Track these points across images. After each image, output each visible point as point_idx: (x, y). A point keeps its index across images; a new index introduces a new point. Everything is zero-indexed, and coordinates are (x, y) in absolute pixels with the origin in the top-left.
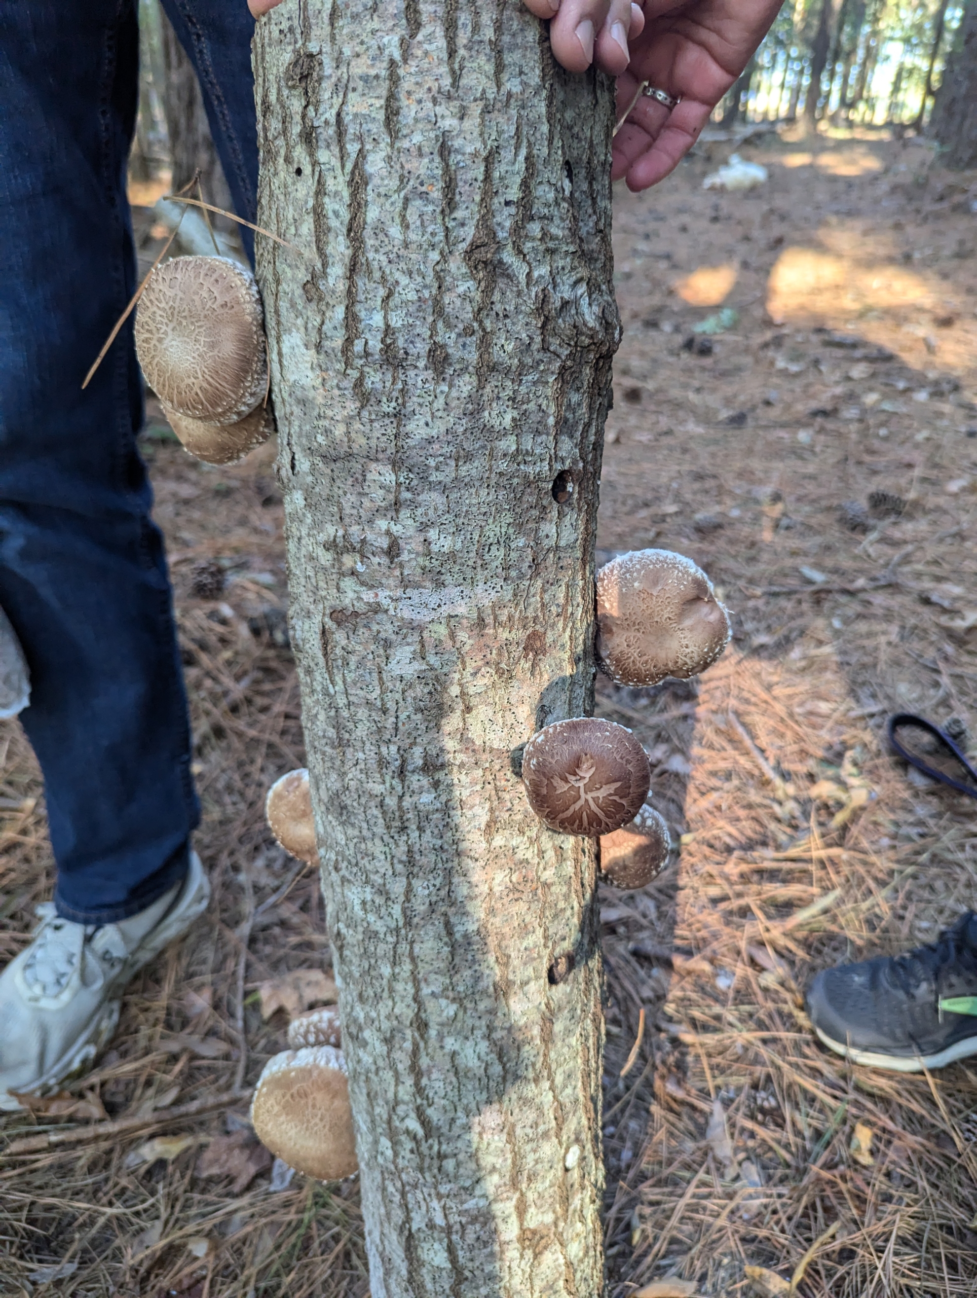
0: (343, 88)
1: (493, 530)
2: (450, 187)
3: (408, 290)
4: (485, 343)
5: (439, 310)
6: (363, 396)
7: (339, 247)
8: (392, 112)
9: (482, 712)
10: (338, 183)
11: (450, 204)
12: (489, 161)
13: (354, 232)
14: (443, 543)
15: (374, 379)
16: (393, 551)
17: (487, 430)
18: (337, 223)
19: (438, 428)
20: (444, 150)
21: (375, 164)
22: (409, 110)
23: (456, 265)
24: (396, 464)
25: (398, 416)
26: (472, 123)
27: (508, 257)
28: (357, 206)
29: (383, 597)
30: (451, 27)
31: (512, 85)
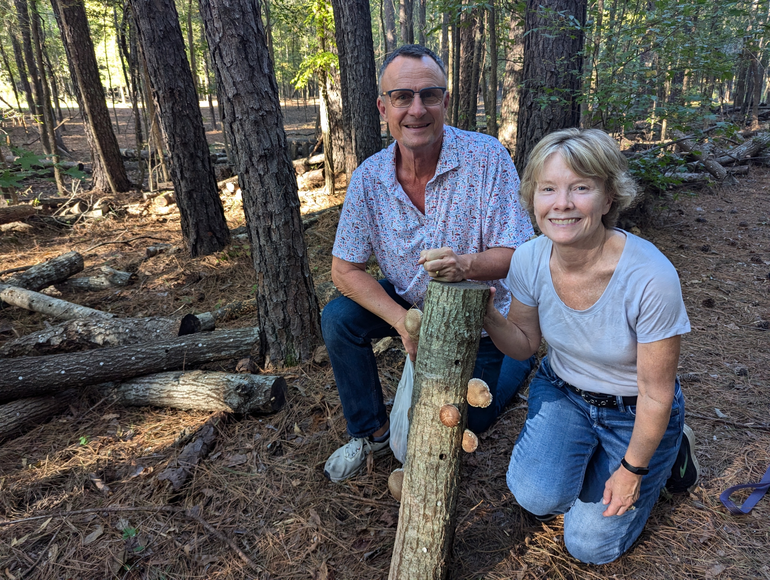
0: (433, 297)
1: (442, 366)
2: (444, 314)
3: (435, 327)
4: (445, 337)
5: (439, 331)
6: (427, 340)
7: (428, 318)
8: (438, 302)
9: (435, 398)
10: (430, 309)
11: (443, 316)
12: (450, 311)
13: (430, 316)
14: (433, 366)
15: (428, 338)
16: (426, 365)
17: (443, 350)
18: (429, 314)
19: (436, 348)
20: (444, 309)
21: (435, 308)
22: (440, 302)
23: (443, 325)
24: (429, 352)
25: (431, 345)
26: (449, 306)
27: (451, 325)
28: (431, 313)
29: (423, 372)
30: (448, 293)
31: (457, 301)
